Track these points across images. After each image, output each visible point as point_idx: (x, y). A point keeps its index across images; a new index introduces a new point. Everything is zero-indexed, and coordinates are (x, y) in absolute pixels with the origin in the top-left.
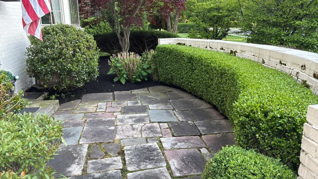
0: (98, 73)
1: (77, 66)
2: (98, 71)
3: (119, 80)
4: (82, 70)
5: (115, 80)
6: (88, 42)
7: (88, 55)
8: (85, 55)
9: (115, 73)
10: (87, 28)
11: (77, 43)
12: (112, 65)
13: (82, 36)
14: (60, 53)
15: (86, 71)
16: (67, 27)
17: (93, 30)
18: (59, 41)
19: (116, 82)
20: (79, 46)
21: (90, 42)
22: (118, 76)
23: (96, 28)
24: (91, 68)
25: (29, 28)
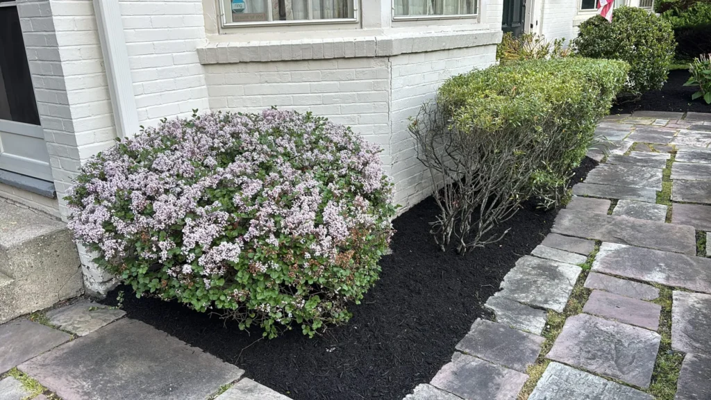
0: (667, 78)
1: (638, 64)
2: (668, 75)
3: (702, 97)
4: (643, 69)
5: (695, 96)
6: (660, 30)
7: (657, 50)
8: (653, 49)
9: (697, 85)
10: (667, 15)
11: (643, 32)
12: (696, 71)
13: (653, 23)
14: (617, 45)
15: (648, 71)
16: (634, 10)
17: (678, 20)
18: (619, 29)
19: (695, 100)
20: (645, 37)
21: (665, 31)
22: (701, 91)
23: (686, 14)
24: (658, 68)
25: (603, 10)
